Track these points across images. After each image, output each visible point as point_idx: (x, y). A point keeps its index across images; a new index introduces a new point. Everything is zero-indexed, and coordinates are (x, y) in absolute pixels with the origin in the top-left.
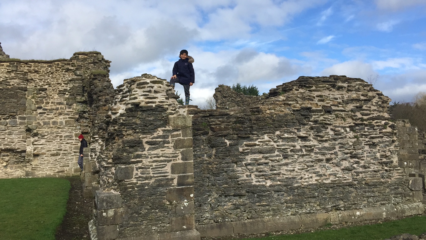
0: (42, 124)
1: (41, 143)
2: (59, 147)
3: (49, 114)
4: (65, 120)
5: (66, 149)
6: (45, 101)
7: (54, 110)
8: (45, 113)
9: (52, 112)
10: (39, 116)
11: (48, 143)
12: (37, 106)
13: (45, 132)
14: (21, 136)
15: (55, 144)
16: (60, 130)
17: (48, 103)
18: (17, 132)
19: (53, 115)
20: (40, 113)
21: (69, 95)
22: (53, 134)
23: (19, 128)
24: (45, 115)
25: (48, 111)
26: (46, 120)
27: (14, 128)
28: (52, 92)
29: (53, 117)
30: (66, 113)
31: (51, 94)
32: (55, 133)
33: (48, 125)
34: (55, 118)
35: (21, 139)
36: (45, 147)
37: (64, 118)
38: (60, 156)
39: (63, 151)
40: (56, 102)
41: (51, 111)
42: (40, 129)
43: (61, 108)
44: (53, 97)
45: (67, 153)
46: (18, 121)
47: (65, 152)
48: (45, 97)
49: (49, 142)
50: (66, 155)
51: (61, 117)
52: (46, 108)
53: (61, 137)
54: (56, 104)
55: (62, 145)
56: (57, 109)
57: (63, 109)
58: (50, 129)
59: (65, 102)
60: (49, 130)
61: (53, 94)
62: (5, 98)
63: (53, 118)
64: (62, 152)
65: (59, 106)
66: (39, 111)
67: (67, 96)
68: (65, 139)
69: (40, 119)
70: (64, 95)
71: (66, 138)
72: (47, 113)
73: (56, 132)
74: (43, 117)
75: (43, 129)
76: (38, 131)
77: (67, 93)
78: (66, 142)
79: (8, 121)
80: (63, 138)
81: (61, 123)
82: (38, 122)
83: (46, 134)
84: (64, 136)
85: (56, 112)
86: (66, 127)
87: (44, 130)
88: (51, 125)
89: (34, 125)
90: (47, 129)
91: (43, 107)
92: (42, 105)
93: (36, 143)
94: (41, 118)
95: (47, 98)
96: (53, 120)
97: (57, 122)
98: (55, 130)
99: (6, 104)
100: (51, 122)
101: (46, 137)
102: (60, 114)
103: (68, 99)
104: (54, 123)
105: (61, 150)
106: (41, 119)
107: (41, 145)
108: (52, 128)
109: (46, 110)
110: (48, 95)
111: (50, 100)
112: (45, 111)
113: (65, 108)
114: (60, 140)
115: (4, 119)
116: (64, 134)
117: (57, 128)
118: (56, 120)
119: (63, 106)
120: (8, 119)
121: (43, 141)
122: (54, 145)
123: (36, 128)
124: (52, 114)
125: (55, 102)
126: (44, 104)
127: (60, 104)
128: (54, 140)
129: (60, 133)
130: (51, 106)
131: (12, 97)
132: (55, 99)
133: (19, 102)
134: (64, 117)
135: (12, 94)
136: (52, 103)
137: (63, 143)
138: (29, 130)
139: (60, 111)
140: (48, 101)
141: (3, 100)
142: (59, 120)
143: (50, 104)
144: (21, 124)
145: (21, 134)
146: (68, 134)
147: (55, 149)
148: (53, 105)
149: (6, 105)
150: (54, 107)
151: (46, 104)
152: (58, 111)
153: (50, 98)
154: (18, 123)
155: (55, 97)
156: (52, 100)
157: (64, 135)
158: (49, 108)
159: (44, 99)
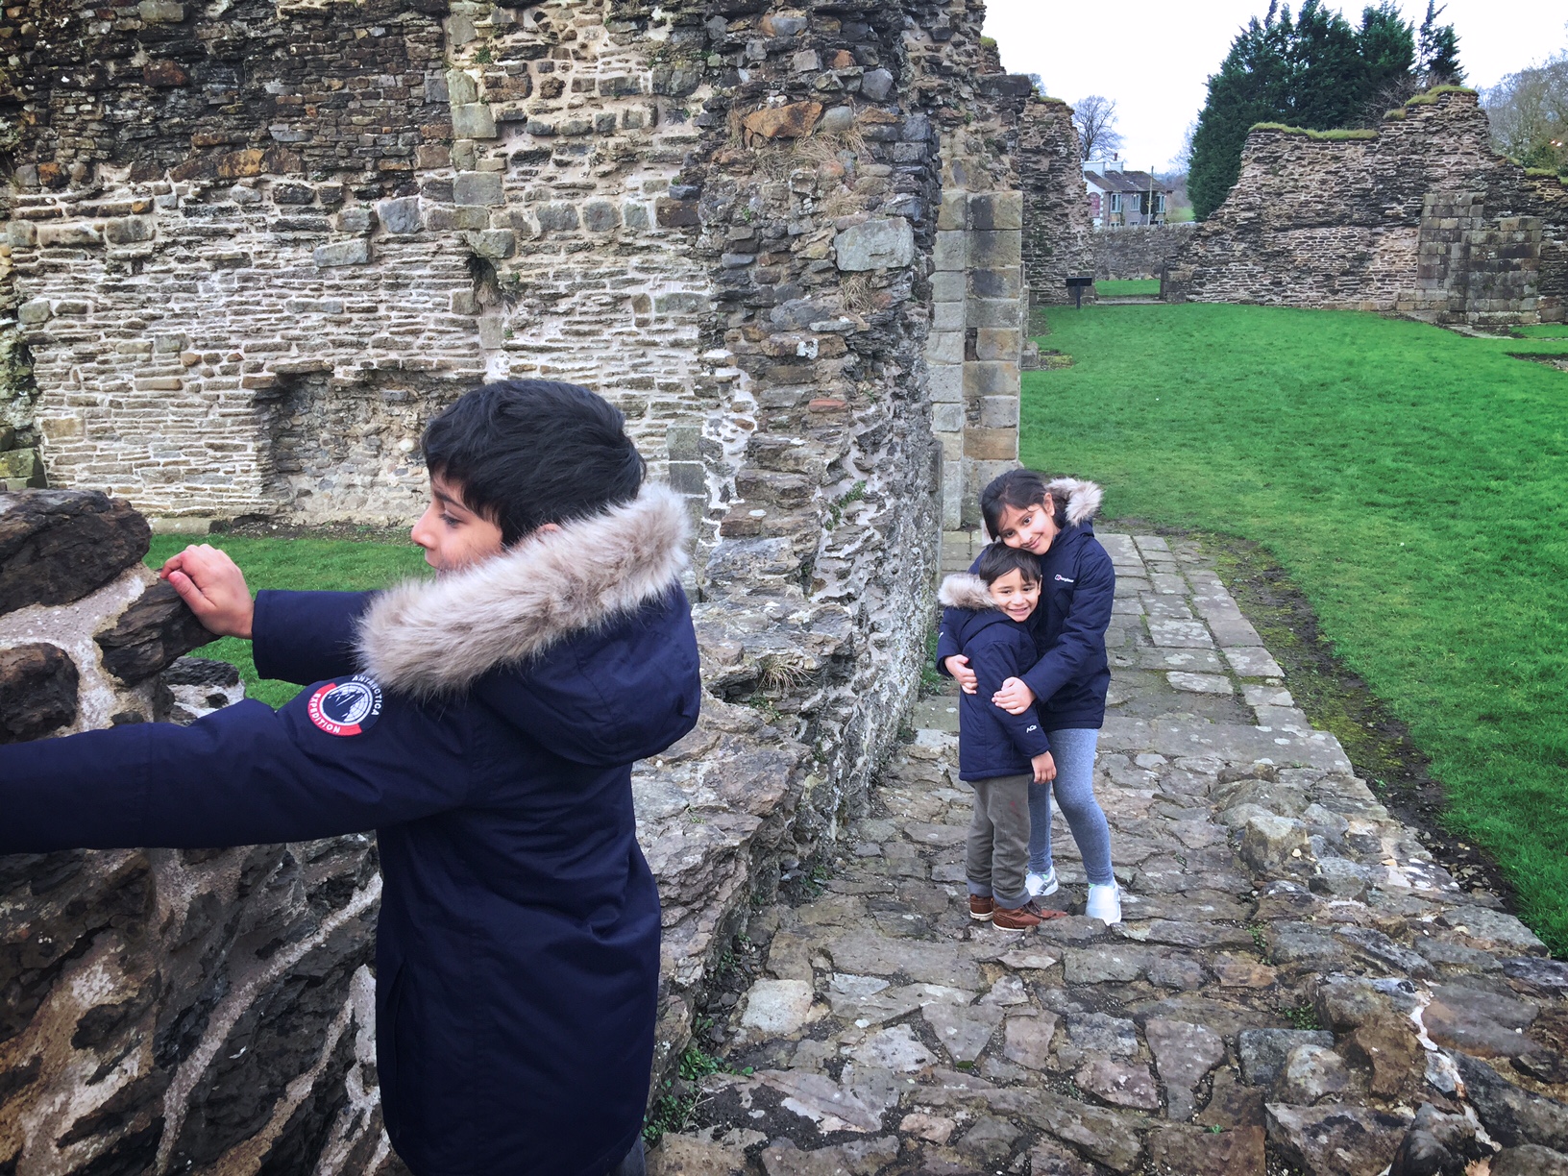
0: (536, 227)
1: (542, 343)
2: (635, 367)
3: (565, 158)
4: (656, 195)
5: (675, 379)
6: (538, 80)
7: (589, 131)
8: (543, 155)
9: (581, 149)
10: (514, 172)
11: (575, 343)
12: (496, 109)
13: (557, 276)
14: (451, 292)
15: (615, 346)
16: (635, 260)
17: (558, 89)
18: (427, 271)
19: (586, 168)
20: (521, 157)
21: (669, 27)
22: (597, 286)
23: (433, 247)
24: (549, 169)
25: (562, 140)
26: (554, 203)
27: (409, 248)
28: (576, 11)
29: (592, 180)
30: (659, 148)
31: (571, 26)
32: (606, 281)
33: (569, 233)
34: (601, 184)
35: (450, 315)
36: (560, 366)
37: (650, 188)
38: (647, 420)
39: (656, 391)
40: (598, 77)
41: (578, 141)
42: (531, 259)
43: (627, 123)
44: (584, 46)
45: (678, 406)
46: (425, 205)
47: (671, 398)
48: (537, 52)
49: (578, 333)
50: (674, 416)
51: (636, 178)
52: (547, 120)
53: (641, 303)
54: (596, 93)
55: (652, 354)
56: (607, 127)
57: (638, 124)
58: (580, 256)
59: (650, 74)
60: (576, 263)
61: (582, 24)
62: (342, 68)
63: (591, 187)
64: (654, 396)
65: (613, 109)
66: (517, 144)
67: (658, 36)
68: (662, 320)
69: (523, 194)
70: (644, 28)
71: (671, 314)
72: (555, 156)
73: (611, 274)
74: (536, 181)
75: (545, 258)
76: (520, 266)
77: (658, 14)
78: (671, 338)
79: (378, 205)
80: (652, 315)
81: (636, 213)
82: (513, 216)
83: (562, 286)
84: (659, 301)
85: (605, 146)
86: (665, 246)
87: (549, 264)
88: (586, 235)
89: (492, 230)
90: (563, 257)
91: (531, 118)
92: (525, 106)
93: (520, 339)
94: (529, 188)
95: (549, 59)
96: (593, 199)
97: (615, 213)
98: (608, 263)
99: (352, 105)
100: (580, 212)
101: (563, 305)
102: (628, 159)
103: (665, 52)
104: (599, 216)
105: (645, 384)
106: (531, 198)
107: (542, 350)
108: (588, 247)
109: (550, 133)
110: (554, 35)
111: (565, 68)
112: (546, 144)
113: (647, 119)
114: (642, 323)
115: (361, 195)
116: (653, 289)
117: (616, 253)
118: (605, 199)
119: (637, 107)
120: (381, 195)
121: (552, 329)
122: (610, 353)
123: (510, 252)
124: (586, 159)
125: (592, 82)
126: (536, 94)
127: (620, 89)
128: (610, 323)
129: (633, 282)
130: (572, 107)
131: (375, 64)
132: (595, 59)
133: (415, 92)
134: (650, 176)
135: (372, 41)
136: (577, 85)
137: (655, 344)
138: (479, 266)
139: (620, 139)
140: (558, 74)
141: (336, 83)
142: (625, 201)
143: (568, 96)
144: (440, 223)
145: (446, 286)
146: (676, 288)
147: (615, 379)
148: (579, 98)
149: (352, 112)
150: (589, 115)
151: (544, 96)
152: (612, 142)
153: (566, 54)
154: (425, 218)
155: (596, 48)
156: (577, 70)
157: (659, 294)
158: (561, 120)
159: (534, 66)
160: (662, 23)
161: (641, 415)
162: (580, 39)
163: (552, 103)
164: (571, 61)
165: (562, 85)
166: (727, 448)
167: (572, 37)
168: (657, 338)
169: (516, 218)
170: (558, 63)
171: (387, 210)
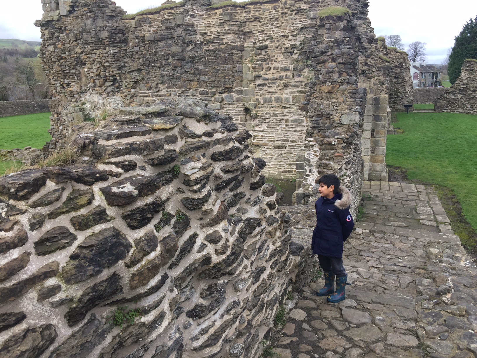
0: (262, 102)
1: (261, 129)
2: (284, 136)
3: (270, 85)
4: (292, 95)
5: (294, 140)
6: (265, 67)
7: (277, 79)
8: (265, 85)
9: (274, 83)
10: (257, 89)
11: (270, 130)
12: (254, 74)
13: (266, 114)
14: (240, 117)
15: (280, 131)
16: (286, 110)
17: (270, 69)
18: (234, 111)
19: (275, 88)
20: (259, 85)
21: (298, 54)
22: (276, 116)
23: (236, 106)
24: (266, 88)
25: (270, 81)
26: (267, 96)
27: (230, 106)
28: (275, 51)
29: (277, 91)
30: (294, 83)
31: (274, 54)
32: (278, 115)
33: (270, 103)
34: (279, 92)
35: (239, 122)
36: (266, 135)
37: (291, 93)
38: (287, 149)
39: (290, 142)
40: (280, 66)
41: (273, 81)
42: (260, 109)
43: (286, 77)
44: (277, 59)
45: (295, 146)
46: (235, 96)
47: (293, 144)
48: (265, 60)
49: (271, 128)
50: (294, 148)
51: (288, 90)
52: (266, 77)
53: (287, 121)
54: (279, 70)
55: (289, 133)
56: (281, 78)
57: (289, 78)
58: (272, 109)
59: (293, 66)
60: (271, 111)
61: (276, 53)
62: (218, 63)
63: (276, 92)
64: (289, 144)
65: (283, 74)
66: (259, 82)
67: (295, 56)
68: (292, 125)
69: (259, 94)
70: (292, 55)
71: (294, 124)
72: (268, 85)
73: (280, 113)
74: (263, 91)
75: (264, 109)
76: (257, 111)
77: (295, 51)
78: (294, 129)
79: (223, 95)
80: (290, 124)
81: (287, 99)
82: (256, 99)
83: (267, 116)
84: (292, 120)
85: (280, 83)
86: (294, 107)
87: (265, 111)
88: (274, 104)
89: (251, 102)
90: (268, 109)
91: (263, 76)
92: (261, 73)
93: (256, 129)
94: (261, 92)
95: (268, 62)
96: (276, 95)
97: (282, 99)
98: (279, 111)
99: (219, 72)
100: (273, 98)
101: (267, 121)
102: (286, 86)
103: (297, 61)
104: (278, 100)
105: (287, 140)
106: (261, 95)
107: (261, 131)
108: (275, 107)
109: (267, 79)
110: (269, 56)
111: (272, 64)
112: (266, 82)
113: (291, 76)
114: (287, 126)
115: (220, 93)
116: (290, 117)
117: (281, 108)
118: (280, 95)
119: (289, 73)
120: (224, 93)
121: (264, 126)
122: (278, 132)
123: (255, 107)
124: (275, 86)
125: (278, 68)
126: (264, 70)
127: (285, 69)
128: (279, 125)
129: (285, 115)
130: (273, 73)
131: (226, 62)
132: (279, 62)
133: (234, 69)
134: (291, 90)
135: (226, 57)
136: (274, 68)
137: (290, 131)
138: (247, 111)
139: (284, 81)
140: (270, 65)
141: (216, 67)
142: (284, 96)
143: (272, 71)
144: (238, 100)
145: (239, 115)
146: (296, 117)
147: (279, 139)
148: (275, 71)
149: (219, 74)
150: (277, 75)
151: (266, 71)
152: (282, 82)
153: (272, 60)
154: (235, 99)
155: (280, 59)
156: (275, 64)
157: (292, 119)
158: (270, 76)
159: (264, 63)
160: (296, 53)
161: (285, 148)
162: (276, 57)
163: (268, 72)
164: (273, 62)
165: (271, 68)
166: (312, 161)
167: (274, 56)
168: (290, 129)
169: (257, 100)
170: (270, 62)
171: (226, 97)
